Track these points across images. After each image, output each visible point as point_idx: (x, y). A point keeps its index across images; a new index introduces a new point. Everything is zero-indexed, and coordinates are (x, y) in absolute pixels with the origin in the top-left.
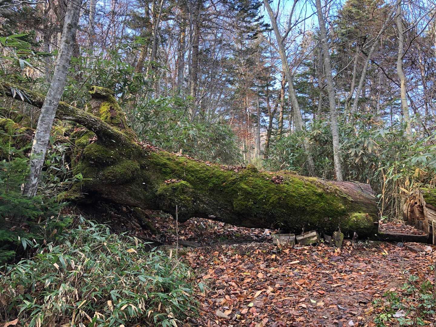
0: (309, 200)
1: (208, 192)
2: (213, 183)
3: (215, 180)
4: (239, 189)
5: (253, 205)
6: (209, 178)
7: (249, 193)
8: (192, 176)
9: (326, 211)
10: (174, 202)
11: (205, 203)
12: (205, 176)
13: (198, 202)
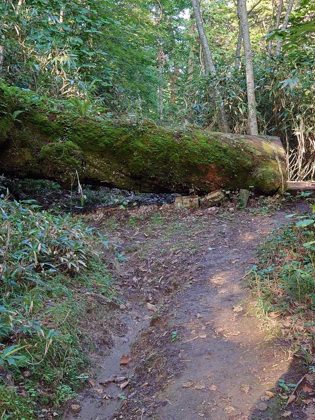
0: (213, 157)
1: (98, 154)
2: (105, 143)
3: (106, 140)
4: (136, 149)
5: (151, 165)
6: (100, 137)
7: (147, 153)
8: (79, 135)
9: (231, 168)
10: (60, 167)
11: (96, 167)
12: (94, 135)
13: (88, 166)
